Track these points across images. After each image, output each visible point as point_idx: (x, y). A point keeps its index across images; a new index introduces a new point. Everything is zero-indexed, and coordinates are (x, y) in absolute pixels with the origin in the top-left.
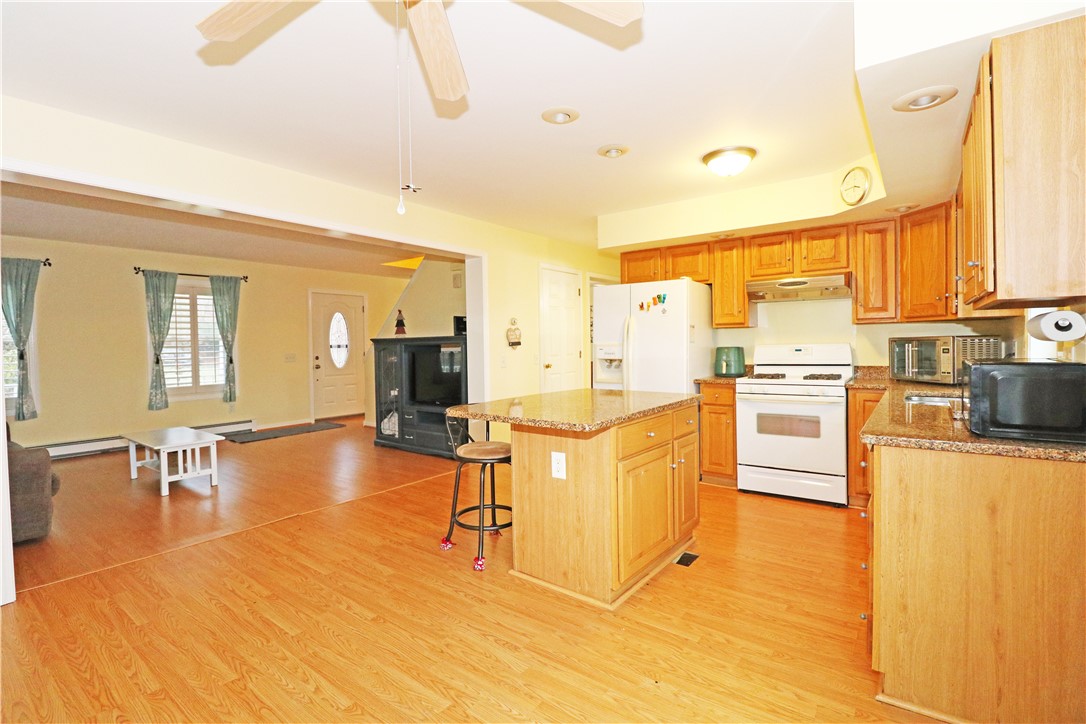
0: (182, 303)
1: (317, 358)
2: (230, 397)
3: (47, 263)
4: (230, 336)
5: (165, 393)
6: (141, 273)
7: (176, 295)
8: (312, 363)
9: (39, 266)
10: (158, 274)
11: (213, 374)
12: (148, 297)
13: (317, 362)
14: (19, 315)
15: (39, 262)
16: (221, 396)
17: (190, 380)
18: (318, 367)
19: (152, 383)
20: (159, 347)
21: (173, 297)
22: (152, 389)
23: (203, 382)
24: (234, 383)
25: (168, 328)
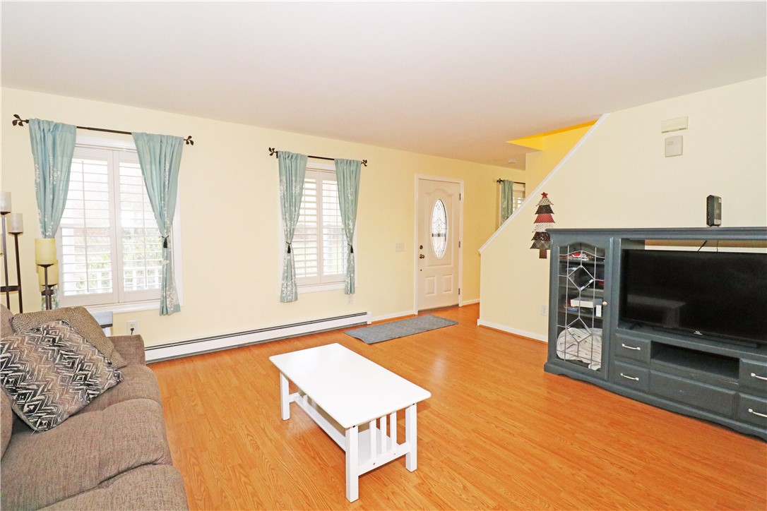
0: (309, 187)
1: (421, 247)
2: (350, 290)
3: (189, 141)
4: (351, 224)
5: (295, 285)
6: (275, 154)
7: (306, 180)
8: (416, 252)
9: (181, 144)
10: (290, 156)
11: (336, 263)
12: (281, 181)
13: (422, 252)
14: (162, 199)
15: (181, 139)
16: (342, 286)
17: (315, 270)
18: (422, 257)
19: (284, 274)
20: (290, 234)
21: (303, 182)
22: (283, 280)
23: (326, 272)
24: (354, 274)
25: (298, 215)
